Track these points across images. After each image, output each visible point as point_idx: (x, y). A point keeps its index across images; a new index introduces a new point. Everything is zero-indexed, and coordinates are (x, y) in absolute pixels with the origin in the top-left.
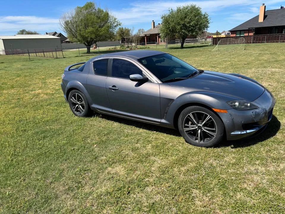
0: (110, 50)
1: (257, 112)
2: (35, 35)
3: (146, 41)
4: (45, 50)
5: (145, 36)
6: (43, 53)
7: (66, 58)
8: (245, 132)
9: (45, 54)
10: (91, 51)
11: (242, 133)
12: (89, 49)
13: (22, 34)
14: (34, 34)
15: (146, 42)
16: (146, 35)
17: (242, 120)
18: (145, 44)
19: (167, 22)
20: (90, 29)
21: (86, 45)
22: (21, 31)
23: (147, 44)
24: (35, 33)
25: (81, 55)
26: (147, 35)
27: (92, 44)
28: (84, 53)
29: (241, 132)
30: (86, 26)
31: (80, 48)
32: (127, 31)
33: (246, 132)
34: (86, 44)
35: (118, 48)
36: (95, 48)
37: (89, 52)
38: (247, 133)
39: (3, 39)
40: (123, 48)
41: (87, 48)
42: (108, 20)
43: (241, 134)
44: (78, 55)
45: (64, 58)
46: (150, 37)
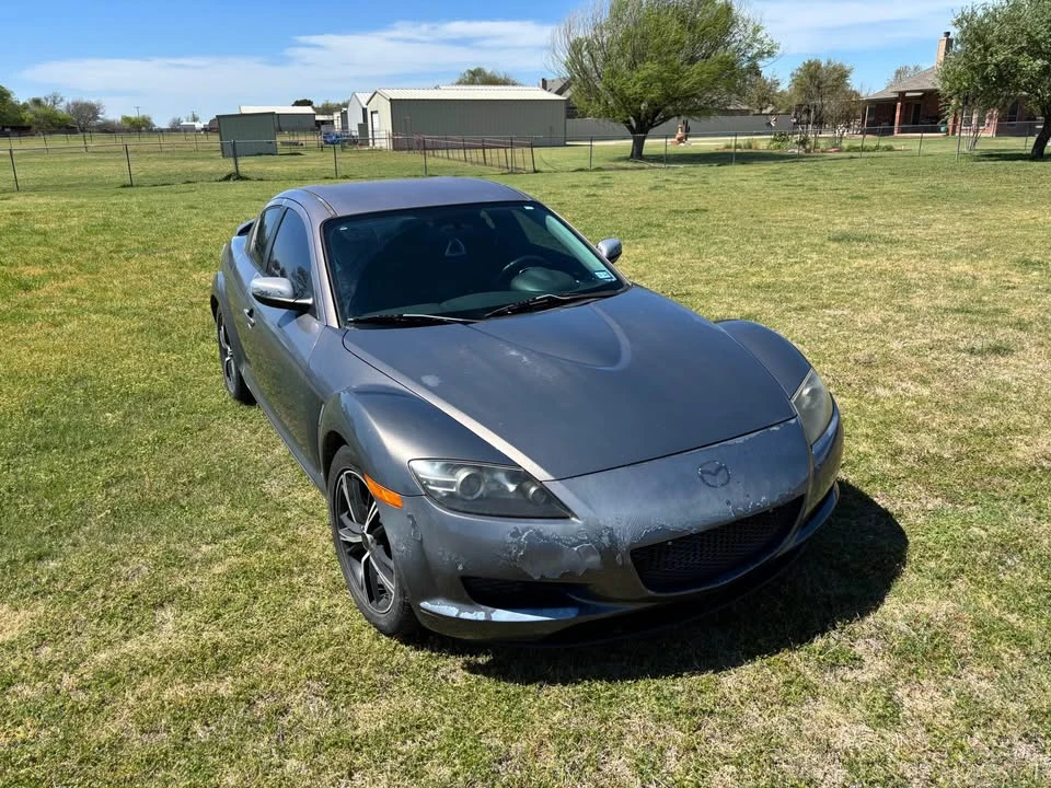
0: (726, 150)
1: (547, 538)
2: (503, 87)
3: (897, 120)
4: (490, 142)
5: (896, 100)
6: (481, 150)
7: (541, 172)
8: (480, 615)
9: (488, 156)
10: (645, 151)
11: (466, 615)
12: (639, 144)
13: (472, 82)
14: (501, 84)
15: (896, 125)
16: (902, 94)
17: (454, 557)
18: (891, 132)
19: (980, 39)
20: (650, 68)
21: (630, 128)
22: (470, 72)
23: (903, 131)
24: (505, 83)
25: (596, 164)
26: (907, 95)
27: (653, 127)
28: (620, 159)
29: (460, 611)
30: (638, 58)
31: (596, 140)
32: (836, 76)
33: (487, 615)
34: (634, 124)
35: (763, 143)
36: (680, 140)
37: (637, 154)
38: (488, 623)
39: (391, 100)
40: (779, 147)
41: (634, 138)
42: (726, 31)
43: (458, 620)
44: (586, 164)
45: (536, 172)
46: (918, 102)
